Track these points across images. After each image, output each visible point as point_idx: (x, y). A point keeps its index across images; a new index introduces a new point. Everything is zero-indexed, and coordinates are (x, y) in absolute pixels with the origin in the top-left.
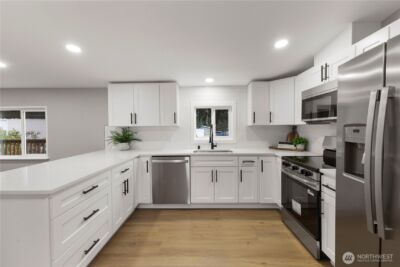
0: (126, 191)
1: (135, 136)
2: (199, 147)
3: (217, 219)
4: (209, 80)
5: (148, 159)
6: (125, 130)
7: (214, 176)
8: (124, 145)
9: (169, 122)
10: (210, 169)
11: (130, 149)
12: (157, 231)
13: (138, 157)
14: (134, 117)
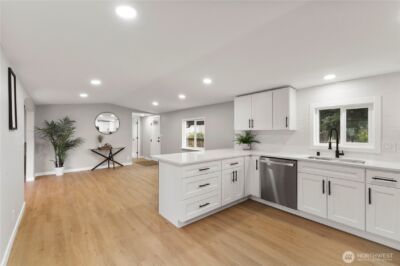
0: (234, 180)
1: (256, 138)
2: (318, 154)
3: (323, 236)
4: (330, 77)
5: (258, 158)
6: (248, 133)
7: (327, 188)
8: (246, 145)
9: (281, 126)
10: (321, 179)
11: (251, 149)
12: (255, 220)
13: (250, 156)
14: (251, 122)
